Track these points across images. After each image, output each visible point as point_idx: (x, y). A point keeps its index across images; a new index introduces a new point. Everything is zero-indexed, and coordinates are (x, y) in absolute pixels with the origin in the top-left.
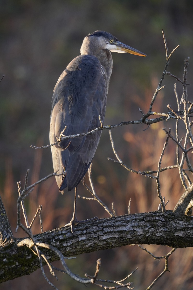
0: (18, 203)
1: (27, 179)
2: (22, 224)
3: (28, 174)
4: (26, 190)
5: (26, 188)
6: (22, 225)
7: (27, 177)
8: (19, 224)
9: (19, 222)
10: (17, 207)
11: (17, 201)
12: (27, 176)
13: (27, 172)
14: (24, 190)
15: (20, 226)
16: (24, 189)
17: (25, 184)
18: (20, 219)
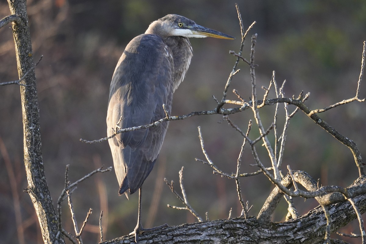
0: (58, 205)
1: (67, 177)
2: (64, 229)
3: (67, 170)
4: (66, 189)
5: (66, 187)
6: (64, 231)
7: (66, 174)
8: (60, 230)
9: (60, 227)
10: (58, 209)
11: (57, 203)
12: (67, 172)
13: (66, 169)
14: (64, 190)
15: (62, 231)
16: (65, 188)
17: (65, 182)
18: (61, 223)
